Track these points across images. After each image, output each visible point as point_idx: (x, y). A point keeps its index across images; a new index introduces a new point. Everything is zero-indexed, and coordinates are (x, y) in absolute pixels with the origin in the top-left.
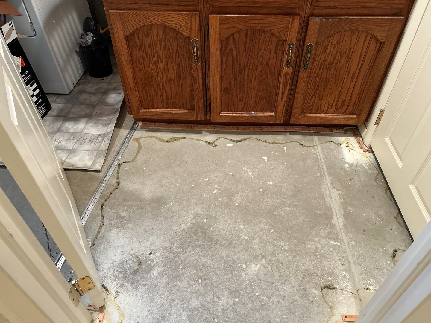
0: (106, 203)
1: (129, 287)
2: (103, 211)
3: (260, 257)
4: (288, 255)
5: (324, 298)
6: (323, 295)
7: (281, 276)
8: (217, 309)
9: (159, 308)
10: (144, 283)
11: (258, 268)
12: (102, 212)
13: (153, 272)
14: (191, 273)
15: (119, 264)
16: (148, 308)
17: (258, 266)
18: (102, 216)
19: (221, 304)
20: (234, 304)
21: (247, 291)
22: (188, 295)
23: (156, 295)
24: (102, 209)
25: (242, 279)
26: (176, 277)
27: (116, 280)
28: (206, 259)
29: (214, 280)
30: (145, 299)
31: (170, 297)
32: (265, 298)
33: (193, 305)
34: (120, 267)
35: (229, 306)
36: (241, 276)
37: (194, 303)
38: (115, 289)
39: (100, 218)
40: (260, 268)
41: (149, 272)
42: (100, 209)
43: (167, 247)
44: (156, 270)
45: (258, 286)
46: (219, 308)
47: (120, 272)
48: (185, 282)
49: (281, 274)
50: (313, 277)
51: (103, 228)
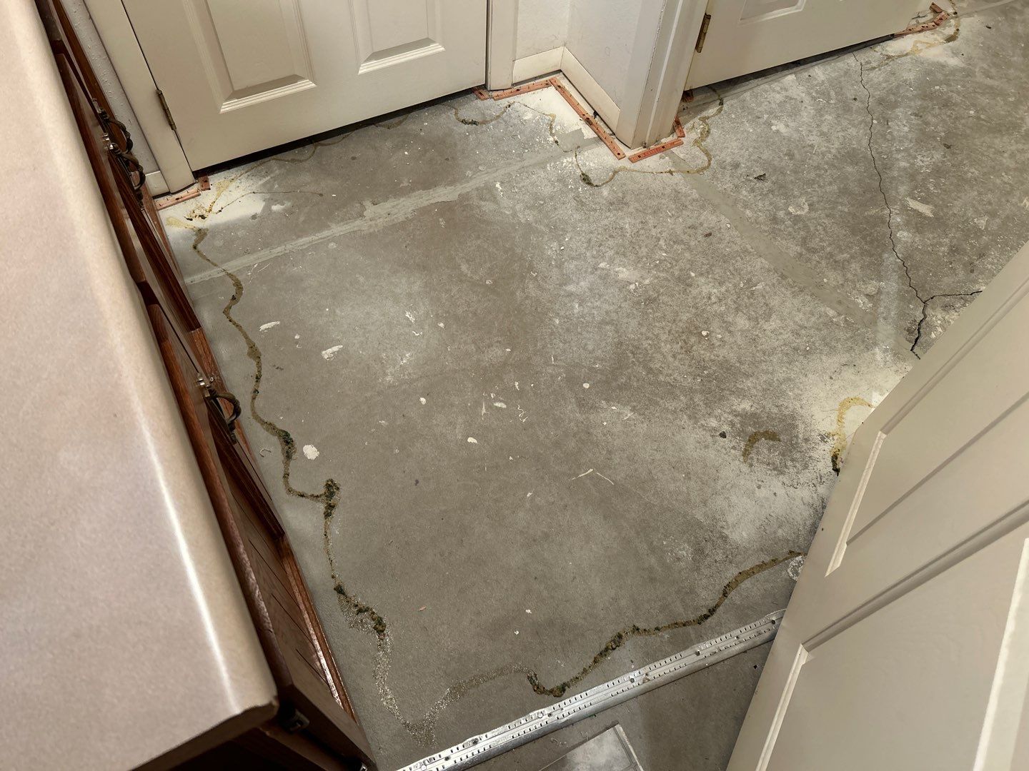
0: (692, 617)
1: (801, 427)
2: (712, 604)
3: (598, 272)
4: (567, 239)
5: (607, 182)
6: (604, 184)
7: (611, 236)
8: (726, 291)
9: (790, 364)
10: (775, 410)
11: (621, 268)
12: (717, 606)
13: (748, 408)
14: (702, 352)
15: (782, 473)
16: (804, 379)
17: (617, 269)
18: (725, 594)
19: (715, 290)
20: (702, 274)
21: (670, 268)
22: (739, 337)
23: (777, 380)
24: (712, 611)
25: (656, 281)
26: (727, 369)
27: (810, 457)
28: (663, 344)
29: (688, 314)
30: (796, 391)
31: (762, 358)
32: (662, 242)
33: (746, 322)
34: (786, 466)
35: (710, 280)
36: (651, 283)
37: (742, 322)
38: (822, 446)
39: (732, 594)
40: (619, 266)
41: (754, 415)
42: (714, 616)
43: (690, 417)
44: (742, 406)
45: (651, 258)
46: (723, 289)
47: (793, 460)
48: (723, 352)
49: (607, 237)
50: (584, 200)
51: (747, 566)
